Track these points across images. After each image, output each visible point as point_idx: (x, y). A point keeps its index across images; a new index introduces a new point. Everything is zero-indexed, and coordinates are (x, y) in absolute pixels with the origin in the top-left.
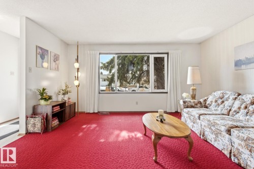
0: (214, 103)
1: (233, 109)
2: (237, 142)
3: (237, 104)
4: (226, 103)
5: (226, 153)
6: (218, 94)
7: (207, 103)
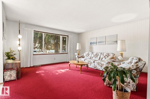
0: (86, 56)
1: (92, 57)
2: (96, 64)
3: (93, 55)
4: (90, 55)
5: (93, 68)
6: (87, 53)
7: (84, 56)
